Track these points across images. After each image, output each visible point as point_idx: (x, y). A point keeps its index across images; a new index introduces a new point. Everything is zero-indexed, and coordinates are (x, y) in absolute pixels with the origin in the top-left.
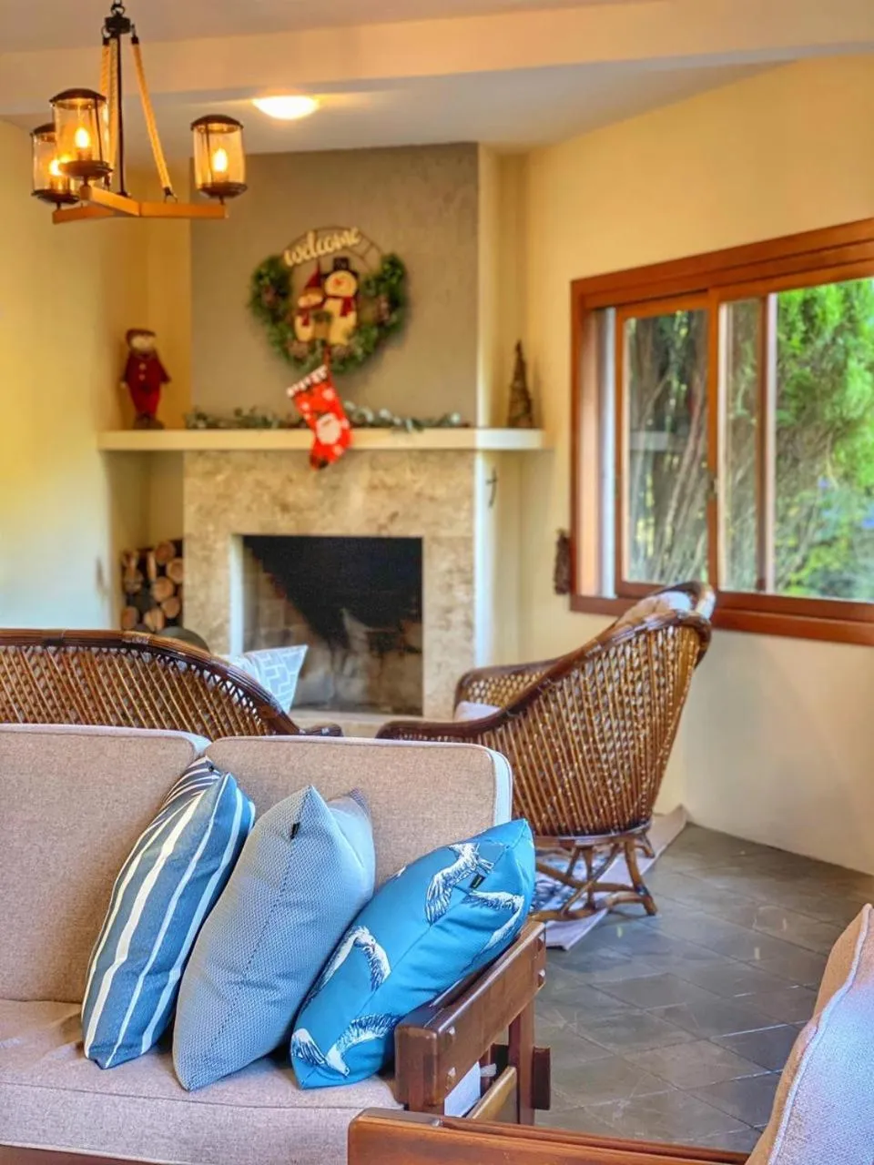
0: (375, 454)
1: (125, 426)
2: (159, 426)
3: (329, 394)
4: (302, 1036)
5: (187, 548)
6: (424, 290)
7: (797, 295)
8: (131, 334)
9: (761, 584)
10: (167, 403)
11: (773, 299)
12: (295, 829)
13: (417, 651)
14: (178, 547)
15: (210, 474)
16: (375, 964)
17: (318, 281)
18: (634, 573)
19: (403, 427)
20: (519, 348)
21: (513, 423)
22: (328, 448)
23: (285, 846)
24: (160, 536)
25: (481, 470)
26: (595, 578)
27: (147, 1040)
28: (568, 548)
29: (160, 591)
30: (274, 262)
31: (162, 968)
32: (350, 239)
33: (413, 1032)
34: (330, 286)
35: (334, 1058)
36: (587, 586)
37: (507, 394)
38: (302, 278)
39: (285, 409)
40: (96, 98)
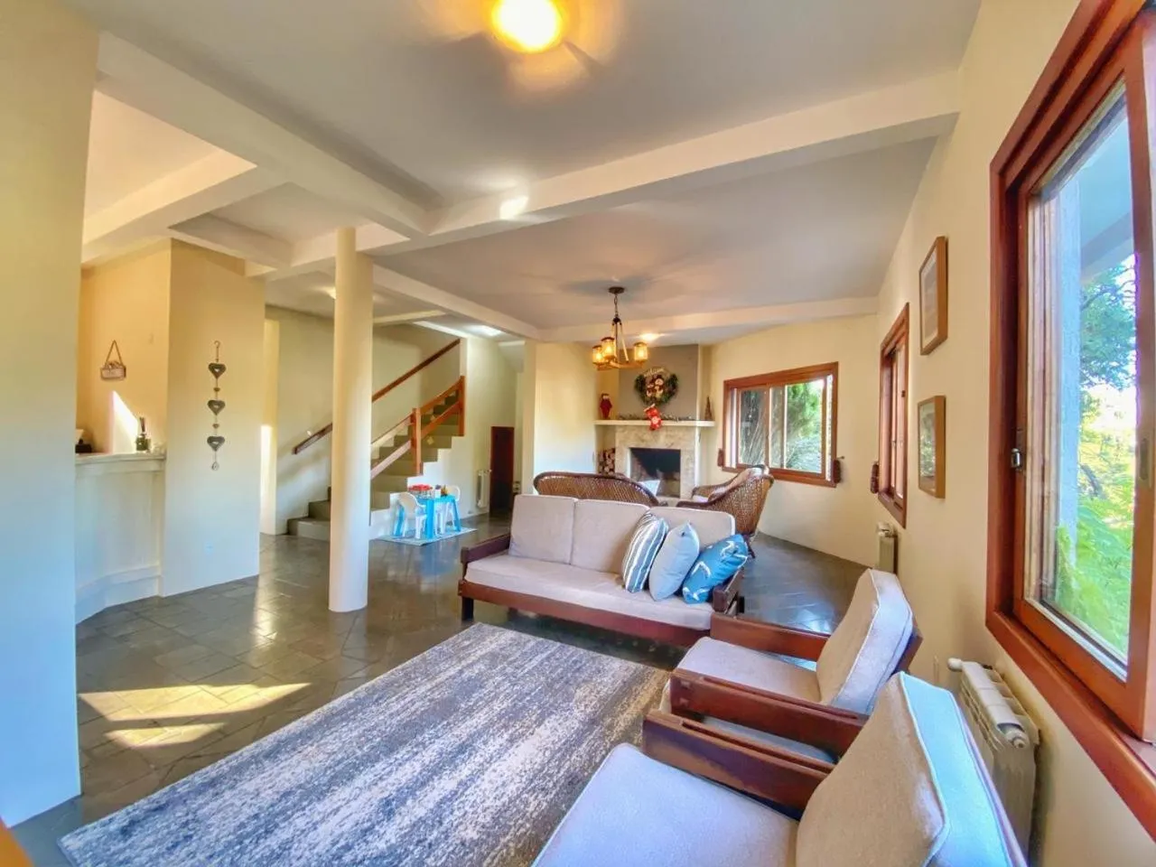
0: (667, 427)
1: (601, 419)
2: (609, 419)
3: (655, 411)
4: (686, 589)
5: (617, 450)
6: (681, 383)
7: (791, 386)
8: (603, 395)
9: (782, 465)
10: (611, 413)
11: (786, 387)
12: (683, 534)
13: (679, 480)
14: (614, 451)
15: (623, 431)
16: (706, 572)
17: (653, 381)
18: (741, 461)
19: (676, 420)
20: (708, 398)
21: (706, 419)
22: (655, 425)
23: (680, 539)
24: (609, 447)
25: (697, 432)
26: (730, 461)
27: (642, 586)
28: (722, 454)
29: (609, 462)
30: (641, 377)
31: (646, 567)
32: (662, 370)
33: (719, 591)
34: (656, 383)
35: (695, 596)
36: (727, 464)
37: (704, 412)
38: (648, 380)
39: (644, 415)
40: (612, 339)
